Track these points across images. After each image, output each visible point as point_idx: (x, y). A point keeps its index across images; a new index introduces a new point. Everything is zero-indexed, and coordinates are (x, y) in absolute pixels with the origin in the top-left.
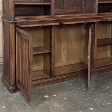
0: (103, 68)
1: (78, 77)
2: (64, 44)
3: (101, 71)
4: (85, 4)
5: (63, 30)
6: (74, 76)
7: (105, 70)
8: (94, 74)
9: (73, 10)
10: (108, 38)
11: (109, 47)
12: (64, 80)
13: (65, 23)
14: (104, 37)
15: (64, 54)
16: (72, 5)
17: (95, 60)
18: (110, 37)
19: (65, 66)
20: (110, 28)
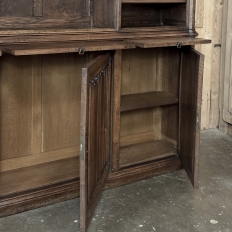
0: (138, 170)
1: (68, 196)
2: (37, 109)
3: (130, 177)
4: (93, 7)
5: (33, 71)
6: (56, 196)
7: (142, 174)
8: (110, 188)
9: (62, 21)
10: (155, 92)
11: (158, 114)
12: (25, 207)
13: (18, 53)
14: (144, 90)
15: (37, 134)
16: (58, 7)
17: (116, 149)
18: (159, 89)
19: (38, 166)
20: (160, 68)
